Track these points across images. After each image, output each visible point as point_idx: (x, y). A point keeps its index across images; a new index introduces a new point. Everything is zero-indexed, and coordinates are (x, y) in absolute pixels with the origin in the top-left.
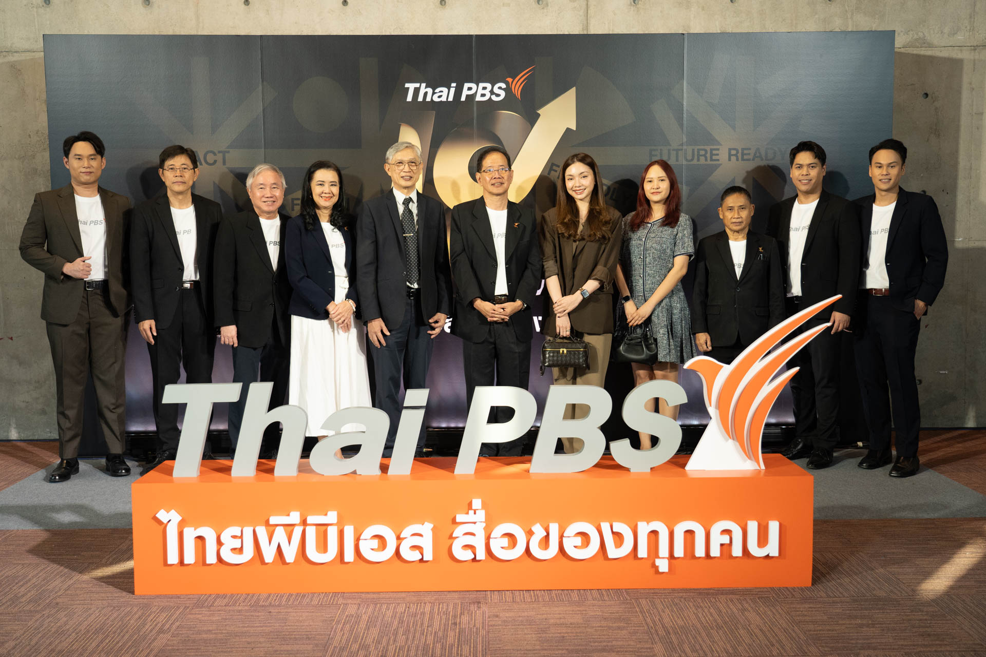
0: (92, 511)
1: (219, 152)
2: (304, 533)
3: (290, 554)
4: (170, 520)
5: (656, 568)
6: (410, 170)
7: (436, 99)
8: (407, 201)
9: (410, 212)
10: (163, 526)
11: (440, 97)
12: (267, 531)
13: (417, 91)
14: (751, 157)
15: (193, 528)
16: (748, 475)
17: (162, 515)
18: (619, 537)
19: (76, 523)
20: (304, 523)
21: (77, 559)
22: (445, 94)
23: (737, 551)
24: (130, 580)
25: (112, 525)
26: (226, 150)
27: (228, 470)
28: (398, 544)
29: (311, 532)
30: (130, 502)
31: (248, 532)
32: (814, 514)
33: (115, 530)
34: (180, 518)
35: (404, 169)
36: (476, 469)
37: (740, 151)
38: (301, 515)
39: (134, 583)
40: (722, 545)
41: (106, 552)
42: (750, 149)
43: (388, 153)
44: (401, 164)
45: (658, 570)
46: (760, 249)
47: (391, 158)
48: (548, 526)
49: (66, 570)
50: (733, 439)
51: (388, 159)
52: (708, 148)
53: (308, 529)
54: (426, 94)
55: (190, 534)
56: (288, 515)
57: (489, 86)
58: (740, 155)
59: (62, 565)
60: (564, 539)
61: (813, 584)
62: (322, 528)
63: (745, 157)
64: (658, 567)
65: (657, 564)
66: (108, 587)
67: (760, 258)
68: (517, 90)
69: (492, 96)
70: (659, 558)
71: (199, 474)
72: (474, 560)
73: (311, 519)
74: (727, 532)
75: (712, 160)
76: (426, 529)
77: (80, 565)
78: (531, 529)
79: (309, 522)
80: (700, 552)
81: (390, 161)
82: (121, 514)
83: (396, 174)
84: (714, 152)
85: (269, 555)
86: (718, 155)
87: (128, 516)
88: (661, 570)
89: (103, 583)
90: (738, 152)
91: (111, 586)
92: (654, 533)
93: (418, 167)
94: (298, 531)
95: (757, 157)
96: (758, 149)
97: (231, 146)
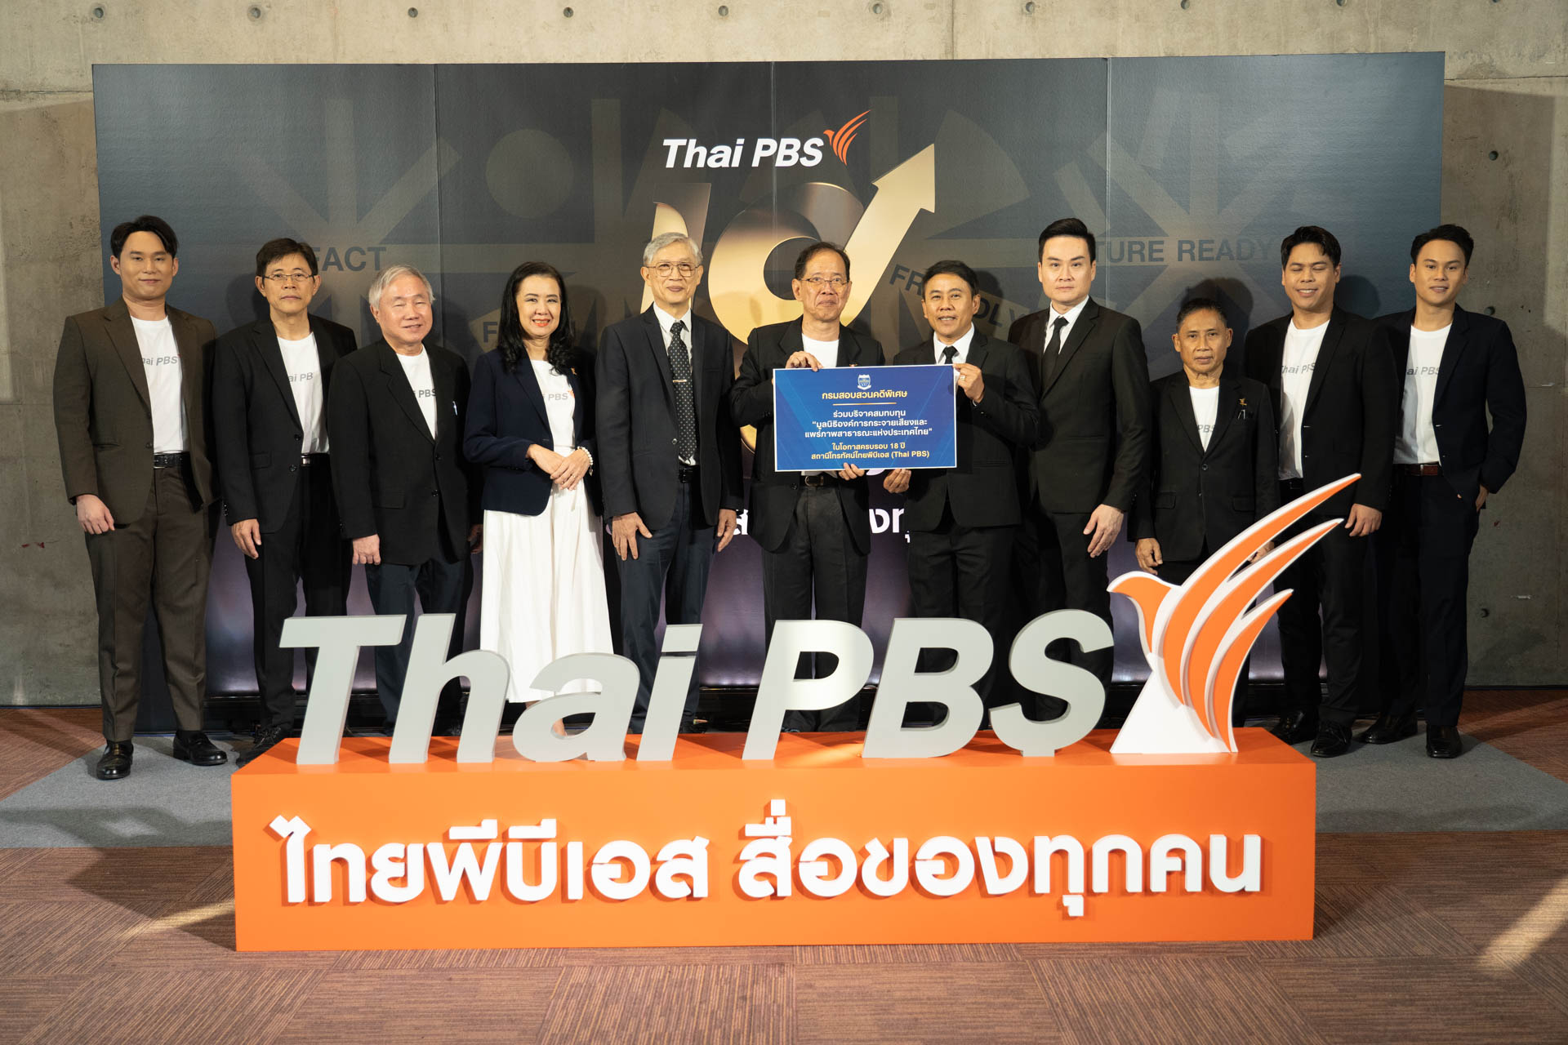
0: (170, 817)
1: (370, 249)
2: (504, 852)
3: (482, 888)
4: (292, 833)
5: (1064, 910)
6: (681, 278)
7: (712, 163)
8: (678, 327)
9: (682, 344)
10: (281, 842)
11: (719, 160)
12: (446, 850)
13: (682, 151)
14: (1214, 254)
15: (329, 846)
16: (1210, 762)
17: (280, 825)
18: (1003, 860)
19: (143, 837)
20: (504, 837)
21: (146, 895)
22: (726, 156)
23: (1193, 883)
24: (229, 928)
25: (202, 839)
26: (378, 246)
27: (383, 753)
28: (653, 871)
29: (515, 852)
30: (229, 804)
31: (416, 851)
32: (1317, 823)
33: (205, 849)
34: (307, 830)
35: (670, 275)
36: (777, 753)
37: (1197, 245)
38: (500, 825)
39: (235, 932)
40: (1169, 873)
41: (191, 882)
42: (1212, 242)
43: (647, 250)
44: (666, 268)
45: (1068, 914)
46: (1242, 401)
47: (651, 257)
48: (892, 842)
49: (129, 912)
50: (1187, 704)
51: (646, 259)
52: (1146, 240)
53: (510, 846)
54: (696, 156)
55: (324, 855)
56: (479, 825)
57: (796, 143)
58: (1196, 251)
59: (121, 905)
60: (917, 863)
61: (1315, 937)
62: (533, 846)
63: (1205, 255)
64: (1067, 908)
65: (1065, 904)
66: (194, 939)
67: (1242, 417)
68: (841, 149)
69: (801, 159)
70: (1068, 893)
71: (338, 759)
72: (774, 896)
73: (515, 832)
74: (1177, 852)
75: (1151, 259)
76: (698, 847)
77: (151, 903)
78: (864, 848)
79: (511, 835)
80: (1134, 884)
81: (649, 263)
82: (214, 823)
83: (658, 282)
84: (1156, 247)
85: (449, 888)
86: (1161, 251)
87: (226, 826)
88: (1072, 913)
89: (186, 933)
90: (1193, 247)
91: (198, 938)
92: (1061, 854)
93: (693, 272)
94: (494, 850)
95: (1223, 254)
96: (1225, 242)
97: (386, 241)
